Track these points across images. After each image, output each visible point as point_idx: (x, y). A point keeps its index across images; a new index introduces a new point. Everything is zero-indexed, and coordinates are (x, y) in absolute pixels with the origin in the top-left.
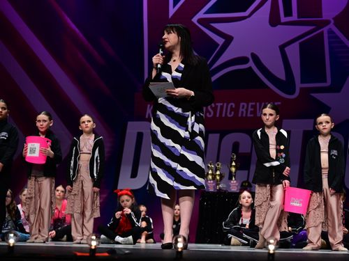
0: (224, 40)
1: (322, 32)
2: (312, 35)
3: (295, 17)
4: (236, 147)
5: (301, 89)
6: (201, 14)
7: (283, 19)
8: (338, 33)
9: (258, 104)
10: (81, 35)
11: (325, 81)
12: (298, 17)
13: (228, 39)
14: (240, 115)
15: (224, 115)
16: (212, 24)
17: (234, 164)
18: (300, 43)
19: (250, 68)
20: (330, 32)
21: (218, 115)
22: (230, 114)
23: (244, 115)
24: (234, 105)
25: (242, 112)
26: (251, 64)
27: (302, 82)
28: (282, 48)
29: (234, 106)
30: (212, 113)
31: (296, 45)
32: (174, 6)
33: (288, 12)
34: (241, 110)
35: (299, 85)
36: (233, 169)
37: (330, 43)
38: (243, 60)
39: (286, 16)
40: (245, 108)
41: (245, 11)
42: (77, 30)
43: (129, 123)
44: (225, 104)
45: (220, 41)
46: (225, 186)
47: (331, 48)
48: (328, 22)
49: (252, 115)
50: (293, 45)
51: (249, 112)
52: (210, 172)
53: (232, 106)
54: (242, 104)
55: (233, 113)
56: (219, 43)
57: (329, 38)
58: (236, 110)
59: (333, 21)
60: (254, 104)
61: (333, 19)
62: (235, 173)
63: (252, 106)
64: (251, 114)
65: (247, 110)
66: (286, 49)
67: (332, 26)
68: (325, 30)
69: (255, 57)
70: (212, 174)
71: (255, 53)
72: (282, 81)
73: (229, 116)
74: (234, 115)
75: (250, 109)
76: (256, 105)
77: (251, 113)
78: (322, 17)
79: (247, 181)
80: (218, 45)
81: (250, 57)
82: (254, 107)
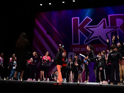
3: (110, 26)
6: (86, 26)
7: (107, 27)
8: (121, 30)
10: (57, 32)
12: (111, 26)
13: (93, 32)
14: (96, 51)
16: (89, 29)
19: (99, 39)
20: (119, 30)
26: (99, 38)
28: (107, 34)
31: (110, 33)
32: (80, 24)
33: (108, 25)
34: (96, 49)
35: (111, 43)
37: (119, 33)
38: (97, 37)
41: (97, 25)
42: (56, 31)
43: (69, 53)
45: (91, 32)
48: (118, 27)
57: (118, 31)
59: (119, 27)
61: (120, 26)
63: (99, 48)
67: (119, 28)
68: (117, 29)
69: (100, 36)
75: (99, 49)
77: (99, 50)
78: (116, 26)
80: (90, 33)
81: (98, 36)
82: (100, 49)
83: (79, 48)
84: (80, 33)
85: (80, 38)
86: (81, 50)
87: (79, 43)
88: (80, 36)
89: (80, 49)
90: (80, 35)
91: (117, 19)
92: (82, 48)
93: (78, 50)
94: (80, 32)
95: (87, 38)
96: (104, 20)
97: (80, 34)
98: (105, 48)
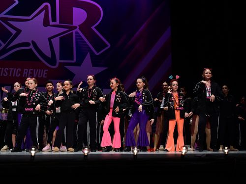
0: (16, 32)
1: (73, 32)
2: (67, 33)
3: (58, 23)
5: (60, 63)
6: (2, 15)
7: (51, 23)
8: (81, 34)
9: (35, 70)
11: (73, 60)
12: (60, 23)
13: (19, 31)
14: (24, 76)
15: (14, 75)
16: (10, 22)
18: (60, 38)
19: (31, 49)
20: (77, 33)
21: (10, 75)
22: (18, 75)
23: (26, 76)
24: (20, 69)
25: (25, 74)
26: (31, 47)
27: (60, 59)
28: (50, 39)
29: (20, 71)
30: (7, 74)
31: (58, 38)
33: (54, 20)
34: (24, 73)
35: (58, 61)
37: (76, 39)
38: (27, 44)
39: (52, 21)
40: (27, 72)
41: (29, 15)
44: (15, 69)
45: (14, 32)
47: (76, 42)
48: (75, 27)
50: (56, 38)
54: (25, 70)
57: (76, 36)
58: (21, 73)
59: (78, 27)
63: (31, 71)
64: (30, 75)
65: (28, 73)
66: (52, 40)
67: (77, 29)
68: (74, 31)
69: (33, 42)
70: (5, 110)
71: (34, 40)
72: (49, 57)
73: (17, 76)
74: (20, 76)
75: (30, 73)
76: (33, 70)
78: (72, 24)
80: (12, 34)
91: (74, 8)
95: (3, 45)
96: (47, 6)
98: (45, 70)
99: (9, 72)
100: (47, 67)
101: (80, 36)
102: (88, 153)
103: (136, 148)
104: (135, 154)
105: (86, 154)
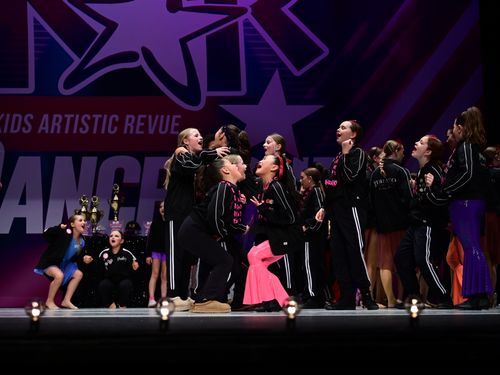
0: (104, 28)
1: (237, 23)
2: (223, 26)
3: (202, 1)
4: (119, 175)
5: (208, 98)
7: (186, 3)
8: (257, 26)
9: (150, 117)
11: (239, 89)
12: (206, 1)
13: (111, 27)
14: (125, 132)
15: (103, 131)
16: (89, 5)
17: (116, 198)
18: (207, 37)
19: (140, 67)
20: (247, 24)
21: (95, 132)
22: (112, 130)
23: (131, 131)
24: (116, 117)
25: (129, 128)
26: (141, 62)
27: (209, 89)
28: (184, 42)
29: (117, 120)
30: (87, 128)
31: (205, 35)
34: (127, 124)
35: (205, 93)
36: (115, 206)
37: (246, 38)
38: (132, 56)
40: (133, 120)
44: (105, 116)
45: (100, 28)
46: (103, 229)
47: (247, 45)
48: (243, 11)
49: (142, 132)
50: (198, 38)
51: (138, 128)
52: (83, 209)
53: (114, 119)
54: (128, 117)
55: (116, 128)
56: (98, 31)
57: (245, 31)
58: (120, 124)
59: (250, 10)
60: (145, 116)
61: (251, 6)
62: (118, 210)
63: (142, 120)
64: (140, 130)
65: (135, 125)
66: (189, 44)
67: (249, 16)
68: (240, 20)
69: (147, 53)
70: (86, 213)
71: (148, 47)
72: (183, 86)
73: (109, 131)
74: (117, 132)
75: (139, 124)
76: (147, 118)
77: (141, 128)
78: (236, 3)
79: (134, 222)
80: (96, 34)
81: (140, 52)
82: (145, 121)
83: (32, 117)
84: (38, 26)
85: (36, 55)
86: (41, 128)
87: (31, 89)
88: (36, 48)
89: (36, 123)
90: (36, 41)
92: (46, 117)
93: (23, 124)
94: (35, 21)
95: (77, 61)
97: (36, 34)
98: (175, 117)
99: (91, 123)
100: (178, 110)
101: (255, 31)
102: (297, 312)
103: (414, 301)
104: (415, 315)
105: (292, 317)
